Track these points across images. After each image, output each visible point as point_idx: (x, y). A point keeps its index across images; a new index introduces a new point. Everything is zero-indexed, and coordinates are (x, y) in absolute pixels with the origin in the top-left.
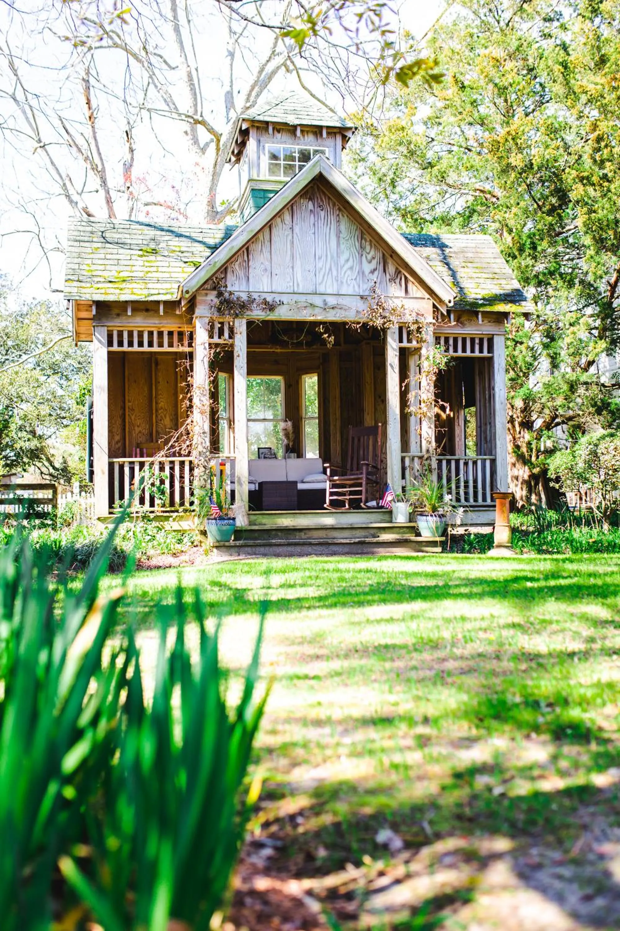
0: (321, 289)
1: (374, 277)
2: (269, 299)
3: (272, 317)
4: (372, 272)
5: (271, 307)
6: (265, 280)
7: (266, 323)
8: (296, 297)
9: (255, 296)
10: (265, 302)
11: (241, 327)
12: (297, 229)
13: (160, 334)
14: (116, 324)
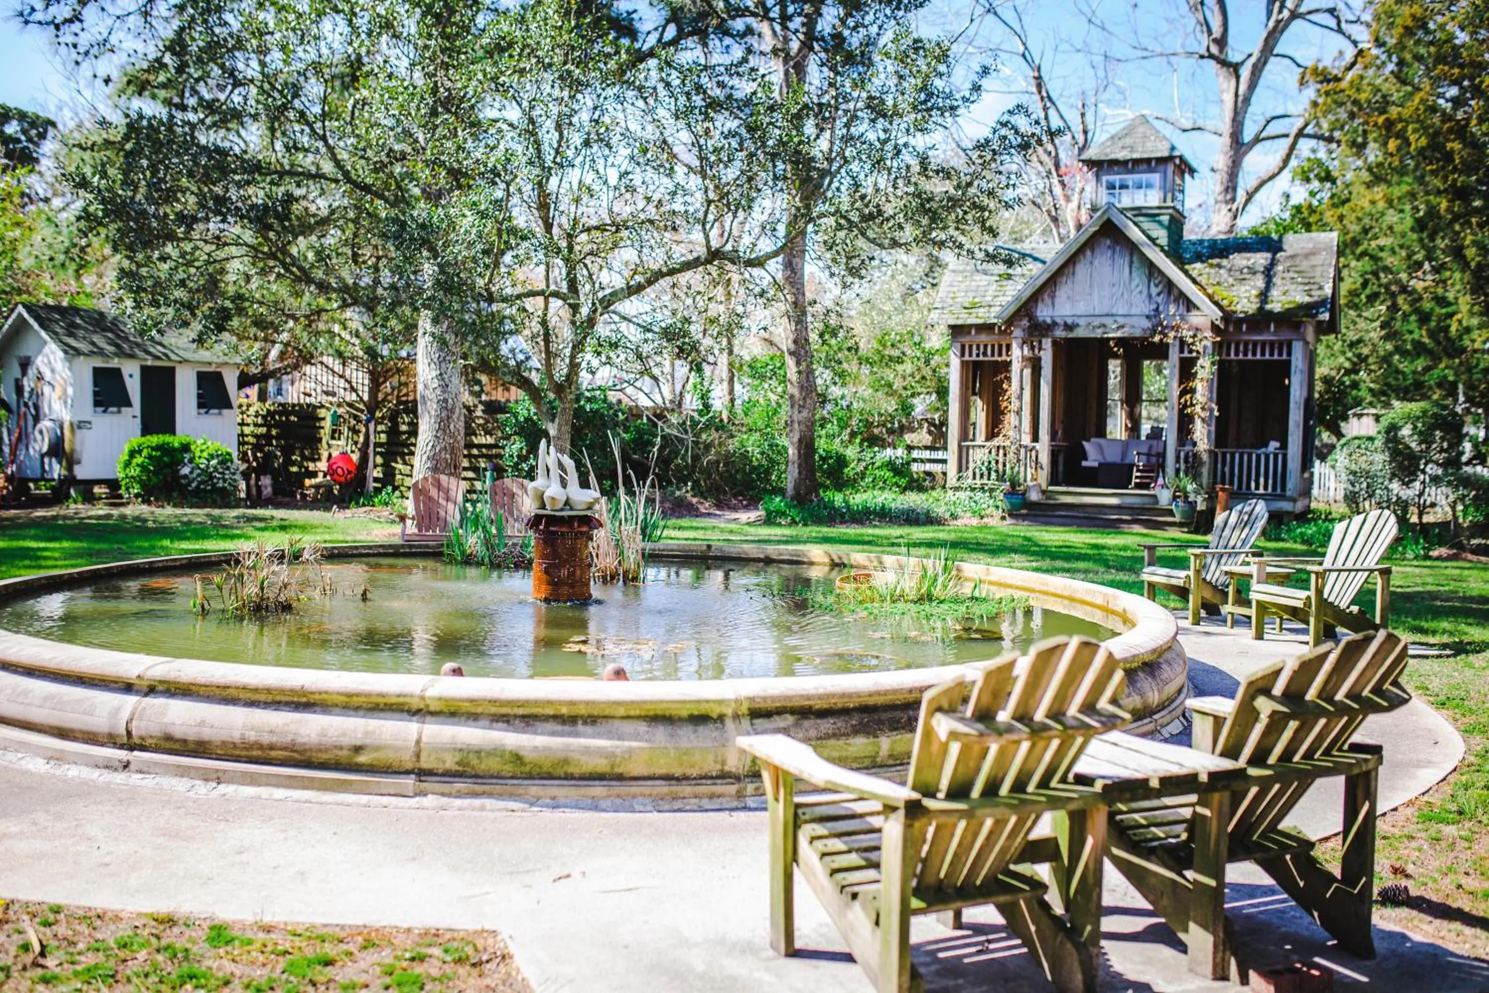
0: (1114, 311)
1: (1160, 299)
2: (1069, 321)
3: (1071, 335)
4: (1159, 294)
5: (1069, 327)
6: (1068, 306)
7: (1067, 340)
8: (1090, 320)
9: (1058, 320)
10: (1066, 324)
11: (1047, 343)
12: (1096, 262)
13: (1000, 346)
14: (966, 340)
